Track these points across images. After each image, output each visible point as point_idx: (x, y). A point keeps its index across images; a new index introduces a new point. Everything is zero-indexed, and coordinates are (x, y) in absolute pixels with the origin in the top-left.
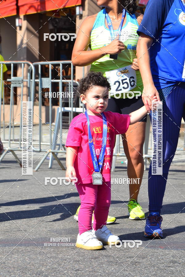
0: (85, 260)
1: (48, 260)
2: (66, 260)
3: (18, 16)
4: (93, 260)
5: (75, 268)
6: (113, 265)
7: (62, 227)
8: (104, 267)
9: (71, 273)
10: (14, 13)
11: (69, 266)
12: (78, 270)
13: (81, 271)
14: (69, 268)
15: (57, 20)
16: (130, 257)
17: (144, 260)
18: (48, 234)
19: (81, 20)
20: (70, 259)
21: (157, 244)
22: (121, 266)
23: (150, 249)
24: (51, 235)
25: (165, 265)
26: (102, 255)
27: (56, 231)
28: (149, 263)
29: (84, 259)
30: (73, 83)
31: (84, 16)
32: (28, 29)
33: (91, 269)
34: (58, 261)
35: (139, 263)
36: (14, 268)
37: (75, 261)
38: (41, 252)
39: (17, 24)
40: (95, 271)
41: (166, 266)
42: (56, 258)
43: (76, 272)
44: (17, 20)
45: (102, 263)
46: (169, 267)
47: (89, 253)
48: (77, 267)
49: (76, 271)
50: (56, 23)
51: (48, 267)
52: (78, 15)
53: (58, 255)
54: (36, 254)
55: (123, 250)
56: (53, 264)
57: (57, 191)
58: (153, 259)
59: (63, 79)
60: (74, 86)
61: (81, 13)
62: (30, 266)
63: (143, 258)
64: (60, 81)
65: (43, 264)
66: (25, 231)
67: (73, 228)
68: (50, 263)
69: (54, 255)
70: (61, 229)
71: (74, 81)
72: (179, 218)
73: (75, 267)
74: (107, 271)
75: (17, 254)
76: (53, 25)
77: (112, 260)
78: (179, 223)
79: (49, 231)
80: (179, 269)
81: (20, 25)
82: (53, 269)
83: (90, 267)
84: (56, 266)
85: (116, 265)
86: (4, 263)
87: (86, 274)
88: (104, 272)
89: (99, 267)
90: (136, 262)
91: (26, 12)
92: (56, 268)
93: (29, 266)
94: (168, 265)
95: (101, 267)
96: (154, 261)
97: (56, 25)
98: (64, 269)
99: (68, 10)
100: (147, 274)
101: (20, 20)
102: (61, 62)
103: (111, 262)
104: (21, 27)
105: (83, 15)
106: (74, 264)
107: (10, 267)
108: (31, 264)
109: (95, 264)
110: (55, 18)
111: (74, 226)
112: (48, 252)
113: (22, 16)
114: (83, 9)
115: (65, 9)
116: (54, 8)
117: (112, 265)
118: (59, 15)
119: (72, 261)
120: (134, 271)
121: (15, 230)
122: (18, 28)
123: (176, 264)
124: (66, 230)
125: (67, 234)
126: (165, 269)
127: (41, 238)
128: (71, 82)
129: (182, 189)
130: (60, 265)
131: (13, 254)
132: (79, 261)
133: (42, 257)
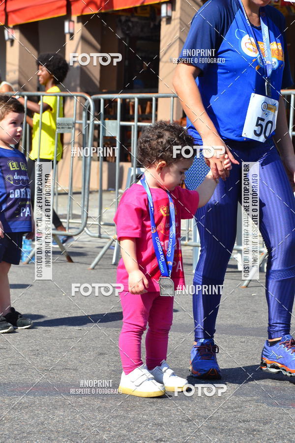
0: (172, 423)
1: (113, 422)
2: (140, 422)
3: (68, 17)
4: (184, 424)
5: (155, 437)
6: (217, 433)
8: (202, 437)
10: (63, 13)
11: (146, 433)
12: (160, 440)
13: (164, 441)
14: (146, 437)
15: (130, 24)
16: (244, 421)
17: (267, 427)
18: (113, 376)
19: (168, 26)
20: (147, 421)
21: (287, 400)
22: (229, 435)
23: (276, 408)
26: (199, 416)
28: (275, 432)
29: (170, 421)
31: (175, 19)
32: (83, 38)
34: (128, 424)
35: (259, 431)
36: (58, 432)
37: (155, 425)
38: (100, 407)
39: (66, 30)
42: (125, 418)
44: (67, 24)
45: (199, 430)
47: (178, 412)
48: (158, 434)
49: (156, 441)
50: (129, 28)
51: (112, 433)
52: (164, 17)
53: (127, 413)
54: (93, 410)
55: (232, 409)
56: (120, 428)
58: (282, 425)
59: (139, 121)
61: (169, 14)
62: (84, 430)
63: (265, 423)
64: (134, 124)
65: (104, 428)
66: (75, 370)
68: (115, 426)
69: (122, 413)
73: (155, 434)
75: (62, 410)
76: (123, 32)
77: (214, 424)
79: (113, 371)
81: (71, 31)
82: (120, 436)
83: (179, 435)
84: (124, 432)
85: (222, 433)
86: (42, 423)
89: (194, 436)
90: (254, 430)
91: (83, 11)
92: (125, 436)
93: (81, 431)
95: (197, 436)
96: (283, 429)
97: (127, 32)
98: (138, 437)
99: (149, 9)
101: (71, 23)
102: (136, 96)
103: (213, 427)
104: (72, 35)
105: (173, 18)
106: (154, 429)
107: (52, 431)
108: (85, 427)
109: (188, 431)
110: (127, 21)
112: (111, 407)
113: (74, 18)
114: (173, 9)
115: (143, 7)
116: (126, 5)
117: (214, 434)
119: (151, 424)
121: (59, 367)
122: (68, 36)
130: (130, 430)
131: (56, 408)
132: (161, 425)
133: (103, 415)
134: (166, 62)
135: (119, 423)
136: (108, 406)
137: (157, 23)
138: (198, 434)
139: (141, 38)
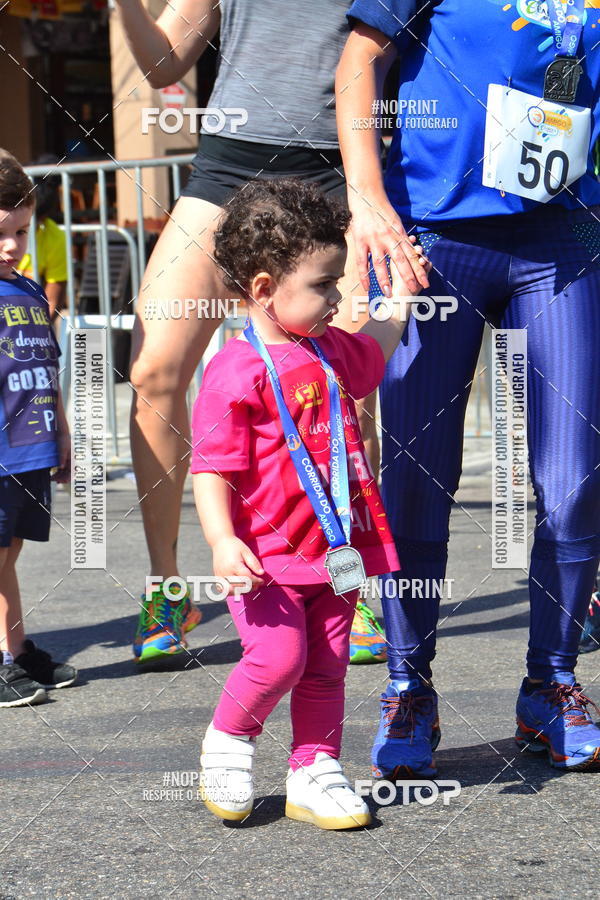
0: (165, 815)
1: (44, 824)
2: (101, 819)
4: (189, 814)
5: (130, 846)
7: (87, 710)
9: (120, 861)
11: (112, 840)
12: (142, 850)
13: (149, 851)
14: (113, 846)
15: (49, 27)
18: (44, 735)
20: (116, 815)
22: (280, 828)
24: (50, 738)
25: (422, 817)
27: (69, 725)
30: (110, 233)
33: (183, 845)
34: (76, 824)
37: (131, 821)
38: (18, 797)
40: (195, 851)
41: (425, 821)
42: (70, 814)
43: (134, 858)
46: (436, 822)
48: (138, 839)
49: (134, 853)
50: (47, 36)
51: (43, 846)
53: (74, 805)
54: (4, 805)
56: (60, 835)
57: (69, 592)
59: (75, 220)
60: (111, 243)
65: (27, 837)
67: (123, 713)
68: (50, 832)
69: (63, 805)
70: (84, 717)
71: (112, 227)
72: (466, 659)
73: (130, 839)
74: (235, 849)
76: (36, 44)
78: (466, 675)
80: (465, 826)
82: (59, 850)
83: (180, 837)
84: (68, 842)
87: (167, 862)
88: (227, 851)
89: (210, 836)
92: (68, 848)
94: (432, 817)
95: (215, 837)
97: (45, 44)
98: (95, 849)
100: (364, 849)
102: (64, 169)
106: (128, 831)
109: (197, 827)
110: (41, 22)
111: (127, 703)
112: (41, 795)
118: (54, 11)
119: (121, 822)
120: (323, 842)
123: (457, 813)
124: (102, 718)
125: (104, 734)
126: (424, 831)
127: (20, 750)
128: (100, 231)
129: (473, 566)
130: (79, 837)
132: (143, 821)
133: (24, 813)
134: (126, 101)
135: (58, 825)
136: (36, 793)
137: (103, 23)
138: (218, 831)
139: (76, 56)
